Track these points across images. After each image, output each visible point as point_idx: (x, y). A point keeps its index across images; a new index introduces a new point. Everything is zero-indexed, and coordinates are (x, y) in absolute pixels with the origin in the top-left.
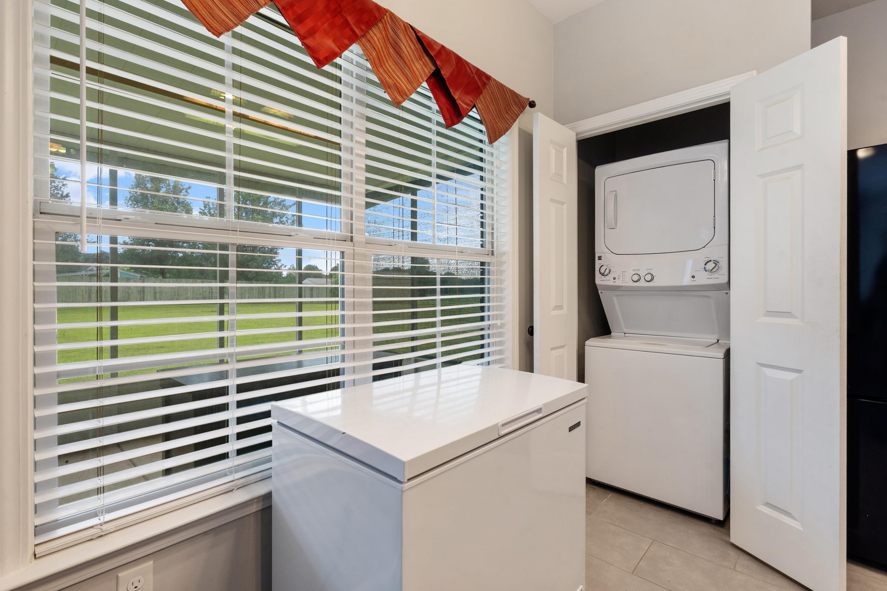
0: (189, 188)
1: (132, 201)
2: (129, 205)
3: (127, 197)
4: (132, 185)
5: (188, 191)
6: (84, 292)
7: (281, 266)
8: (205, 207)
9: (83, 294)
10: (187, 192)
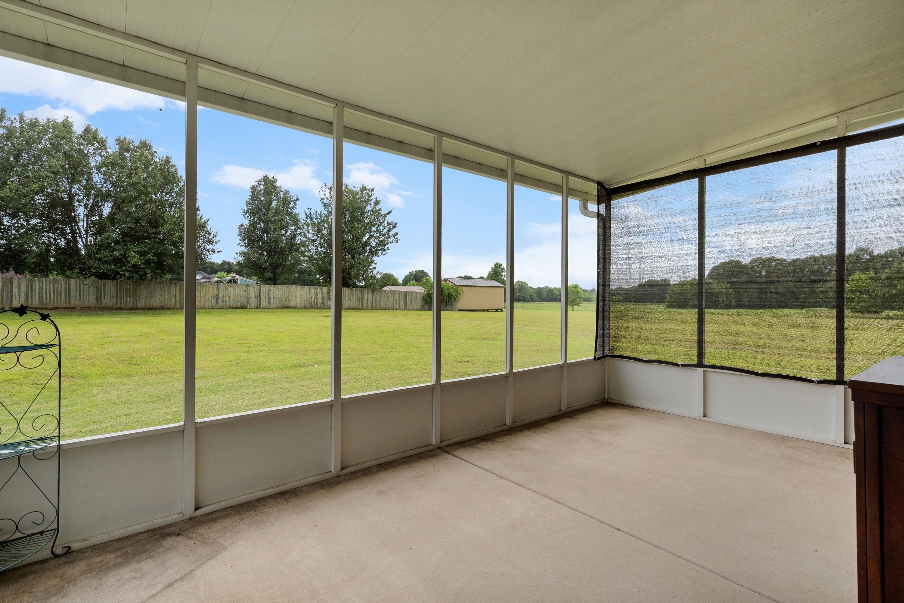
0: (297, 199)
1: (250, 214)
2: (246, 217)
3: (244, 210)
4: (249, 199)
5: (297, 203)
6: (212, 298)
7: (377, 273)
8: (307, 217)
9: (211, 299)
10: (295, 203)
